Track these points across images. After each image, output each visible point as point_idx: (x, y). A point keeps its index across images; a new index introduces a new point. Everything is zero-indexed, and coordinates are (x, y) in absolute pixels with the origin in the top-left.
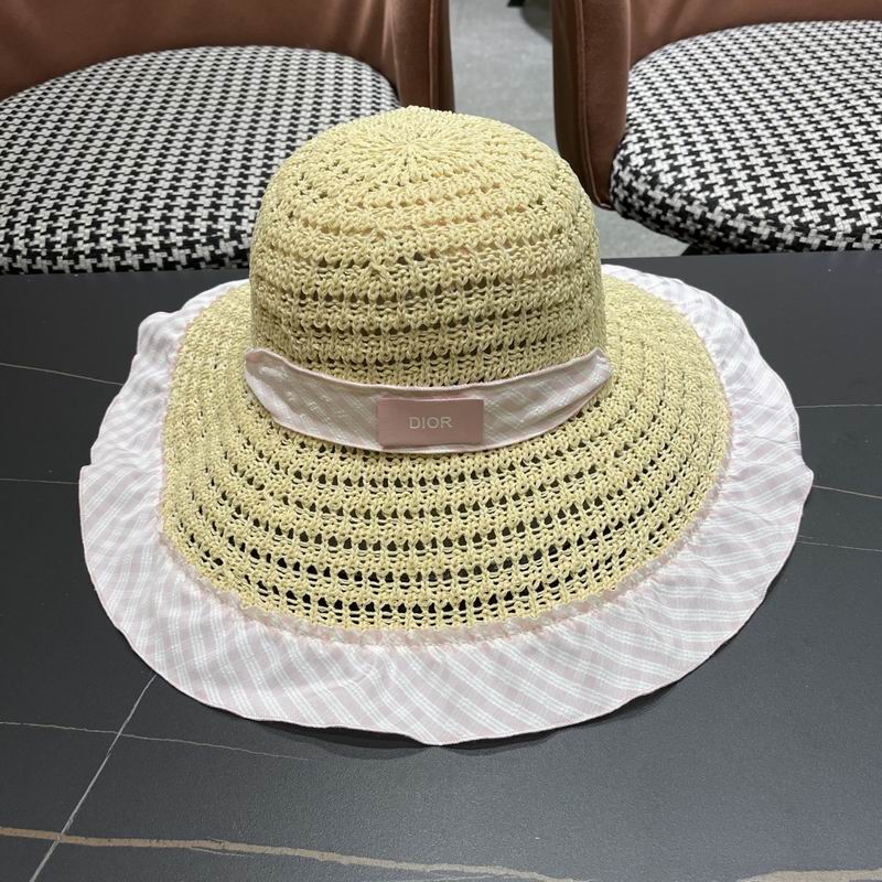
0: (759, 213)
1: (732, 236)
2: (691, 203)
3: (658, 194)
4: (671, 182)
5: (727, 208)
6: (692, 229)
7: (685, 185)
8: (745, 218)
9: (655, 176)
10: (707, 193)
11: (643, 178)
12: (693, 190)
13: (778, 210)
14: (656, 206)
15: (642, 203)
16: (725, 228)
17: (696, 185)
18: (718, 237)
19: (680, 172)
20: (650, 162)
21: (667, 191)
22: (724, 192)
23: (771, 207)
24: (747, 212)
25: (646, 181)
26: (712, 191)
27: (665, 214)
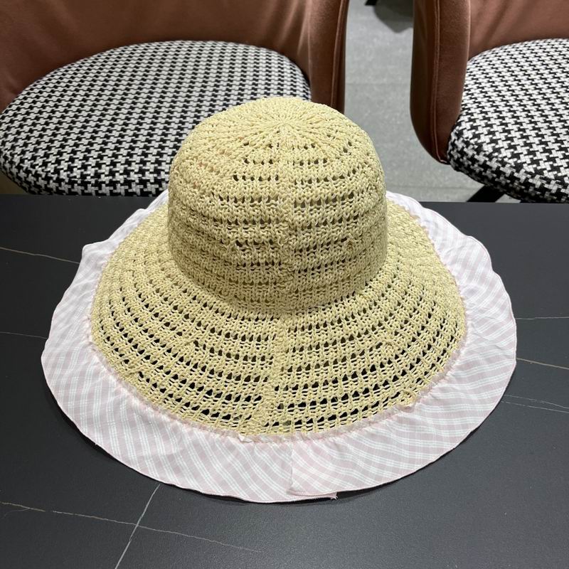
0: (551, 175)
1: (531, 189)
2: (504, 166)
3: (481, 158)
4: (491, 150)
5: (528, 170)
6: (503, 182)
7: (500, 153)
8: (541, 178)
9: (480, 145)
10: (515, 160)
11: (471, 147)
12: (506, 157)
13: (564, 174)
14: (479, 165)
15: (470, 163)
16: (527, 184)
17: (508, 153)
18: (521, 189)
19: (497, 144)
20: (476, 136)
21: (488, 156)
22: (527, 159)
23: (559, 171)
24: (543, 174)
25: (473, 148)
26: (519, 158)
27: (485, 171)
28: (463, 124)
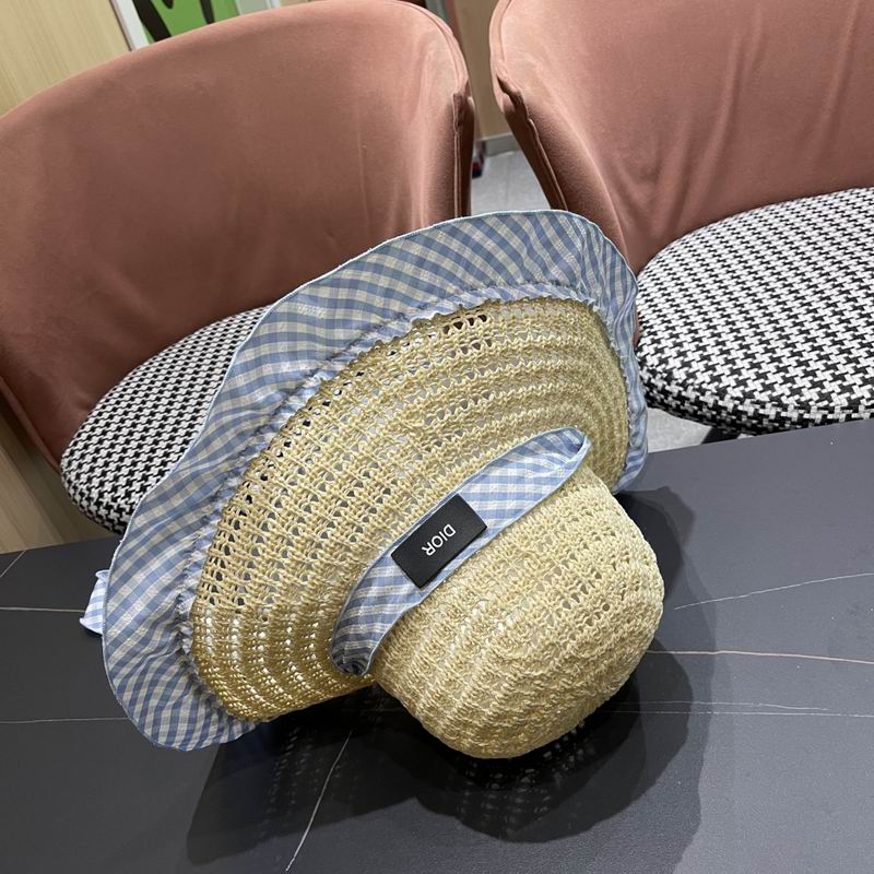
0: (764, 397)
1: (744, 419)
2: (703, 394)
3: (674, 389)
4: (684, 377)
5: (735, 395)
6: (708, 415)
7: (696, 378)
8: (752, 403)
9: (670, 373)
10: (716, 384)
11: (659, 376)
12: (703, 382)
13: (780, 393)
14: (674, 398)
15: (662, 396)
16: (736, 412)
17: (706, 377)
18: (732, 420)
19: (690, 367)
20: (663, 361)
21: (681, 385)
22: (731, 381)
23: (774, 390)
24: (753, 397)
25: (662, 378)
26: (720, 381)
27: (683, 404)
28: (645, 348)
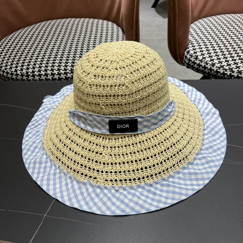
0: (227, 68)
1: (219, 74)
2: (207, 65)
3: (198, 62)
4: (201, 58)
5: (217, 66)
6: (207, 72)
7: (205, 59)
8: (223, 69)
9: (197, 56)
10: (212, 62)
11: (193, 57)
12: (208, 61)
13: (232, 67)
14: (197, 65)
15: (193, 64)
16: (217, 72)
17: (209, 59)
18: (215, 74)
19: (204, 55)
20: (195, 53)
21: (200, 61)
22: (217, 61)
23: (231, 66)
24: (223, 67)
27: (199, 67)
28: (190, 48)
